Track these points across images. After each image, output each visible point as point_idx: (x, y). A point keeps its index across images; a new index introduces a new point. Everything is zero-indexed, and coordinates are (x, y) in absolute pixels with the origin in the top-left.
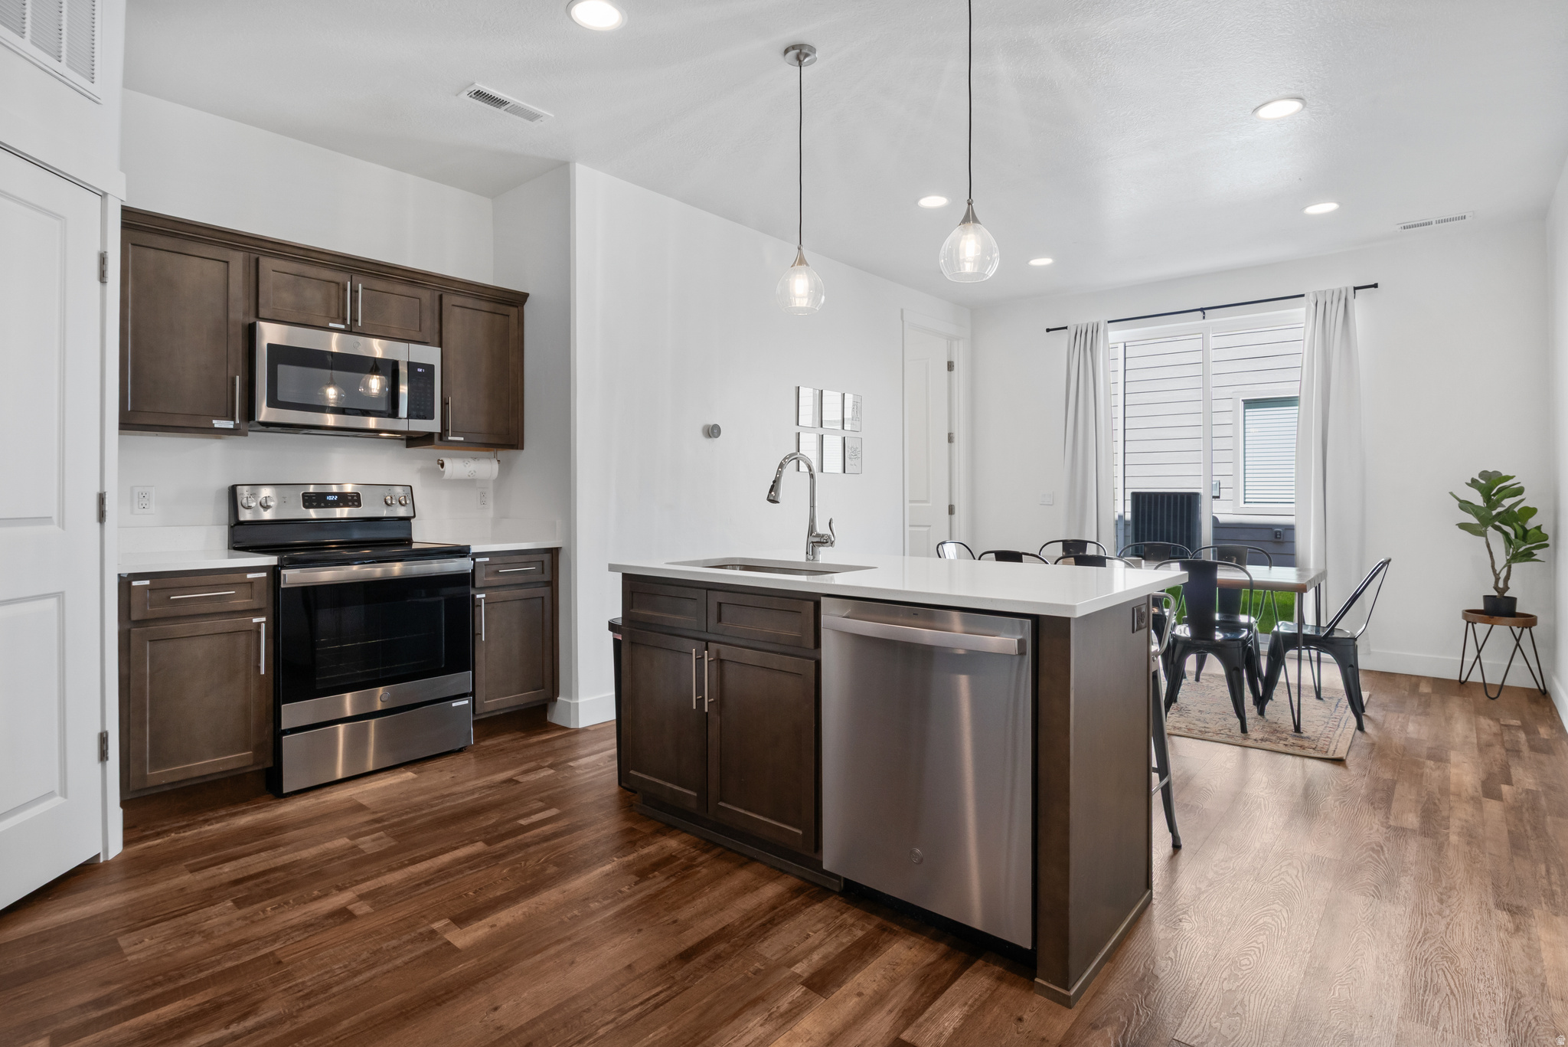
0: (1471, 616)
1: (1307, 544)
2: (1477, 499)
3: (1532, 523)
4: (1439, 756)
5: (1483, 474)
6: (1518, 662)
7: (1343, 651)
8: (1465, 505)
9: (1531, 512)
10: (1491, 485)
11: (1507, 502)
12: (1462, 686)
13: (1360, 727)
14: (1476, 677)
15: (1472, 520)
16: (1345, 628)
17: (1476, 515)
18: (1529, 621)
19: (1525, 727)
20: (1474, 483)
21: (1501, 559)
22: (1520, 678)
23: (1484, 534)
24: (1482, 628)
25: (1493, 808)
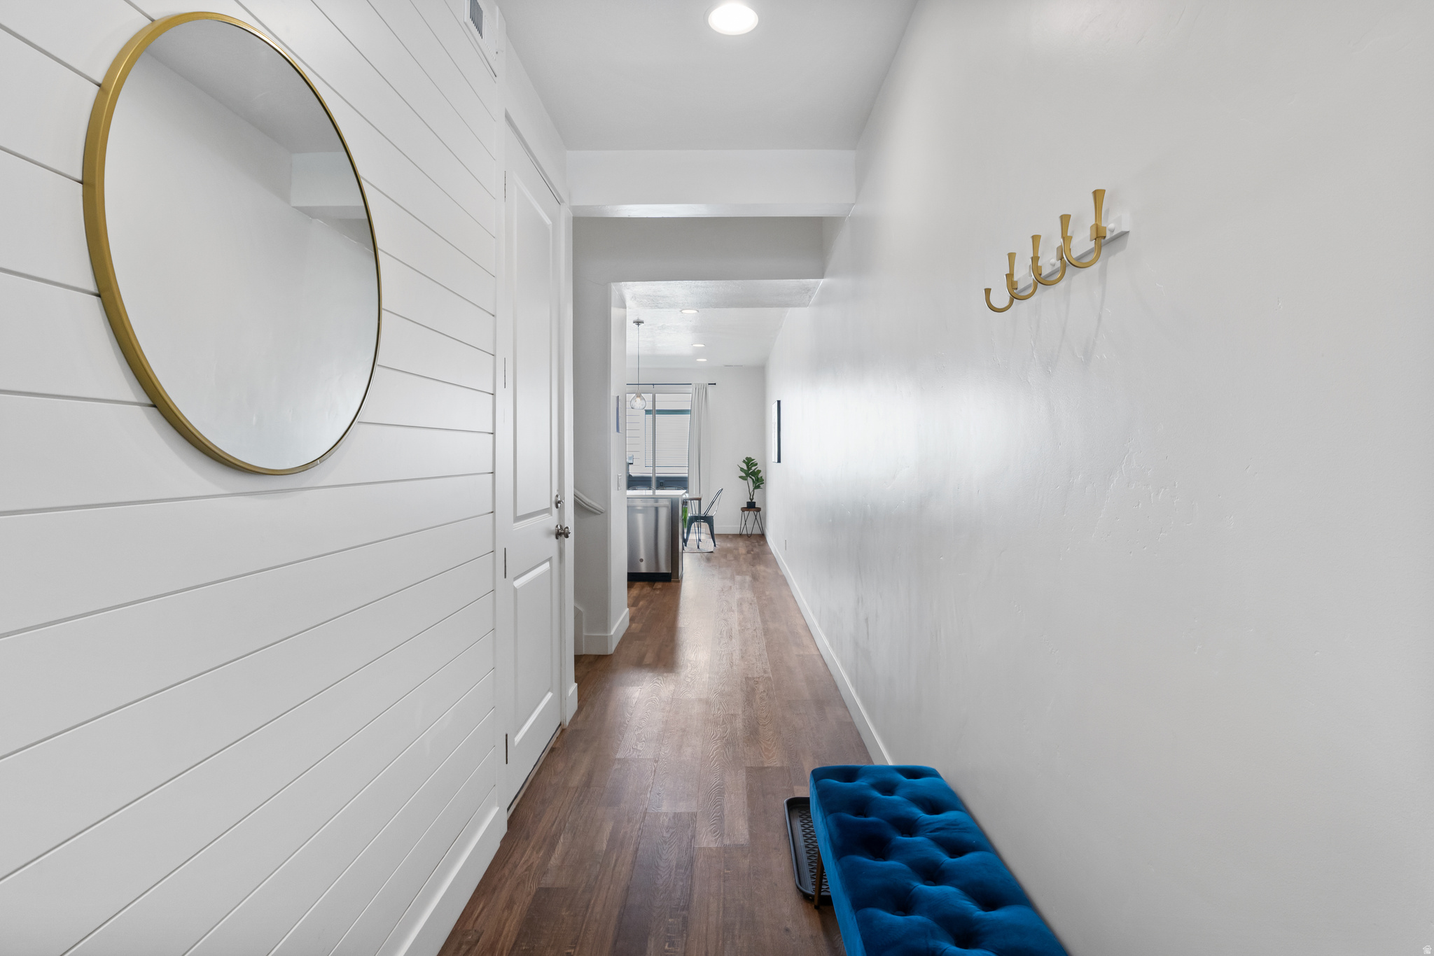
0: (743, 510)
1: (693, 483)
2: (745, 468)
3: (760, 475)
4: (737, 549)
5: (747, 458)
6: (756, 525)
7: (709, 520)
8: (742, 469)
9: (759, 471)
10: (749, 462)
11: (753, 468)
12: (741, 535)
13: (715, 546)
14: (744, 532)
15: (744, 475)
16: (710, 514)
17: (745, 473)
18: (759, 510)
19: (757, 542)
20: (744, 461)
21: (752, 488)
22: (757, 531)
23: (746, 480)
24: (746, 513)
25: (750, 555)
